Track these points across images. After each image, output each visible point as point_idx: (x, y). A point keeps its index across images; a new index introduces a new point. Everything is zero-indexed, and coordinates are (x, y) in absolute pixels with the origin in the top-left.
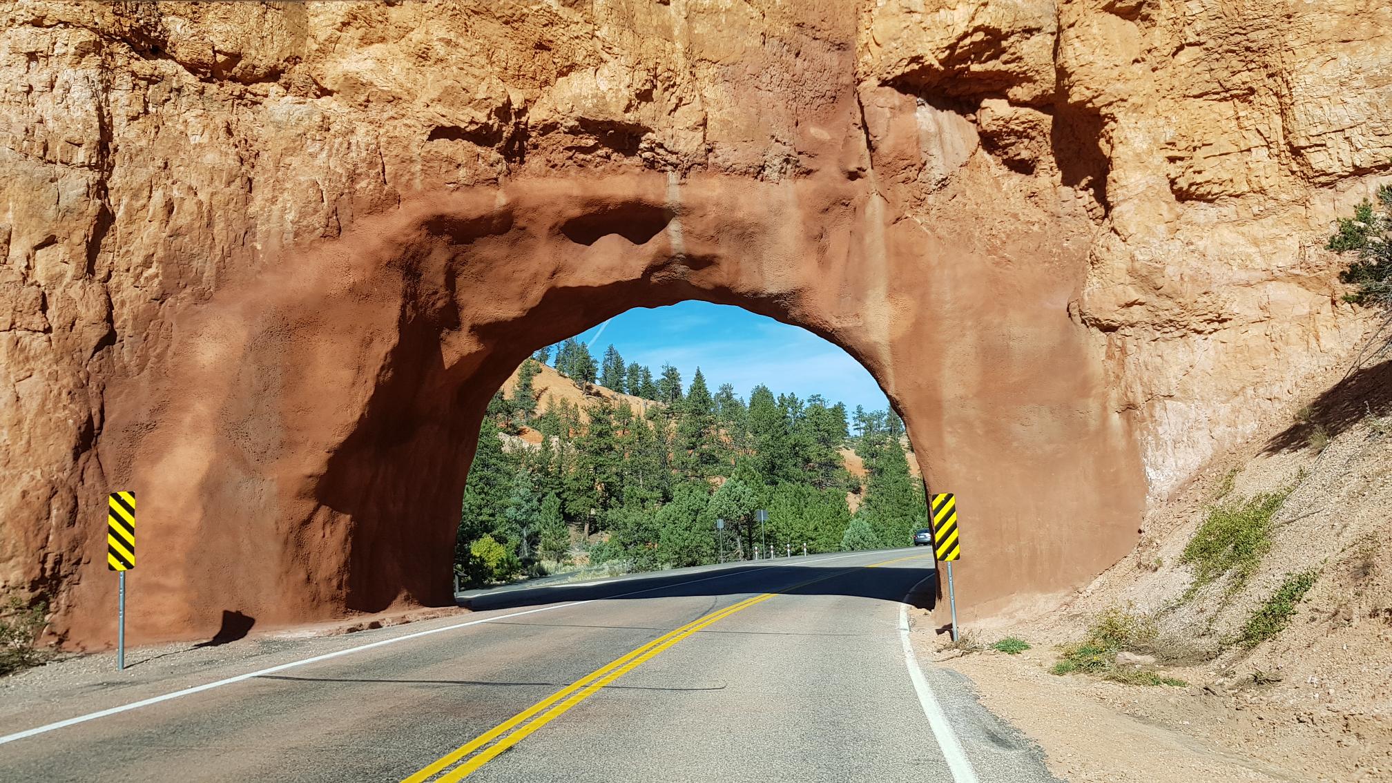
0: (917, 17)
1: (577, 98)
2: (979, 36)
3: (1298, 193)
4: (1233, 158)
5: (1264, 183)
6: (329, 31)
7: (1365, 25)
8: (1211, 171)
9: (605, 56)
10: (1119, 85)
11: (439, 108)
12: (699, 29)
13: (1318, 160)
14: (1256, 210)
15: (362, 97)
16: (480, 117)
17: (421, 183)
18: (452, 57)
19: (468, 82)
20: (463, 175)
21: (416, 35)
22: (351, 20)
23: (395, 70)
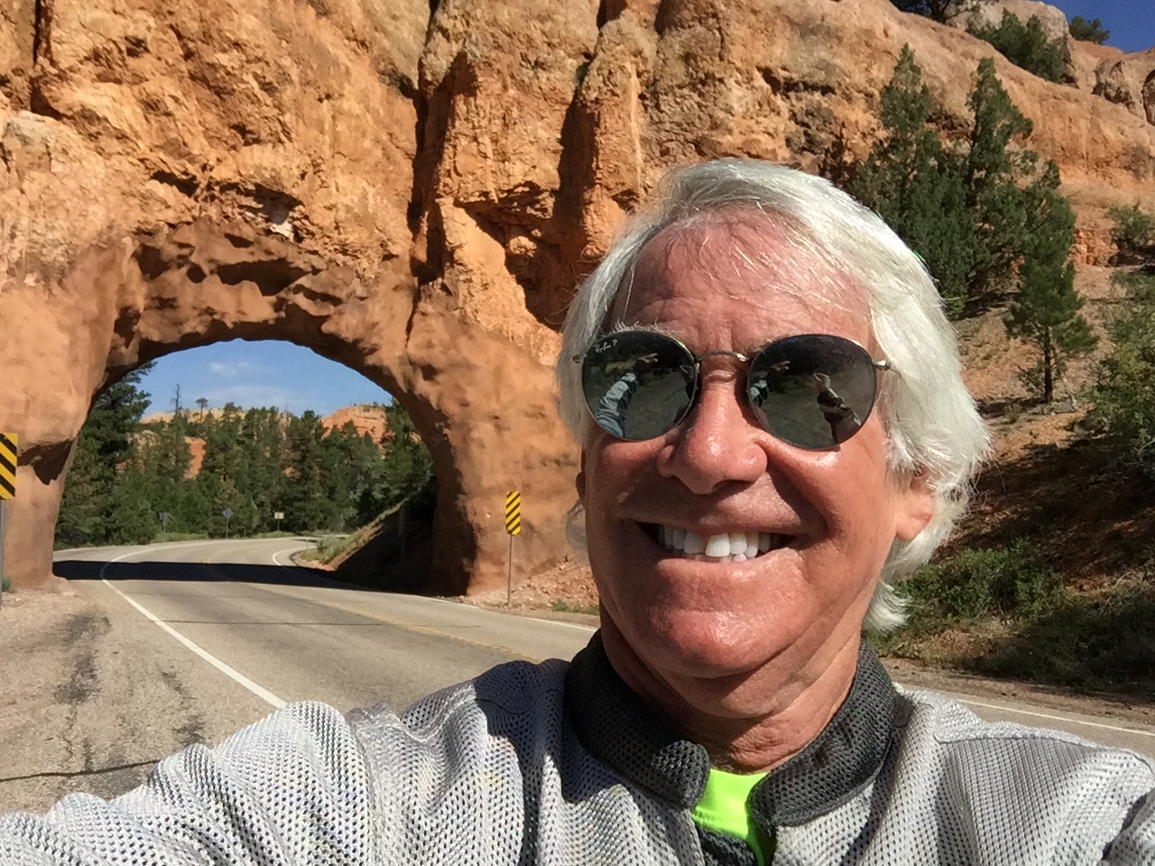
1: (259, 168)
2: (527, 188)
6: (72, 61)
9: (283, 138)
11: (162, 155)
12: (341, 127)
15: (94, 129)
16: (192, 169)
17: (136, 216)
18: (178, 114)
19: (188, 138)
20: (170, 216)
21: (151, 87)
22: (96, 56)
23: (127, 111)
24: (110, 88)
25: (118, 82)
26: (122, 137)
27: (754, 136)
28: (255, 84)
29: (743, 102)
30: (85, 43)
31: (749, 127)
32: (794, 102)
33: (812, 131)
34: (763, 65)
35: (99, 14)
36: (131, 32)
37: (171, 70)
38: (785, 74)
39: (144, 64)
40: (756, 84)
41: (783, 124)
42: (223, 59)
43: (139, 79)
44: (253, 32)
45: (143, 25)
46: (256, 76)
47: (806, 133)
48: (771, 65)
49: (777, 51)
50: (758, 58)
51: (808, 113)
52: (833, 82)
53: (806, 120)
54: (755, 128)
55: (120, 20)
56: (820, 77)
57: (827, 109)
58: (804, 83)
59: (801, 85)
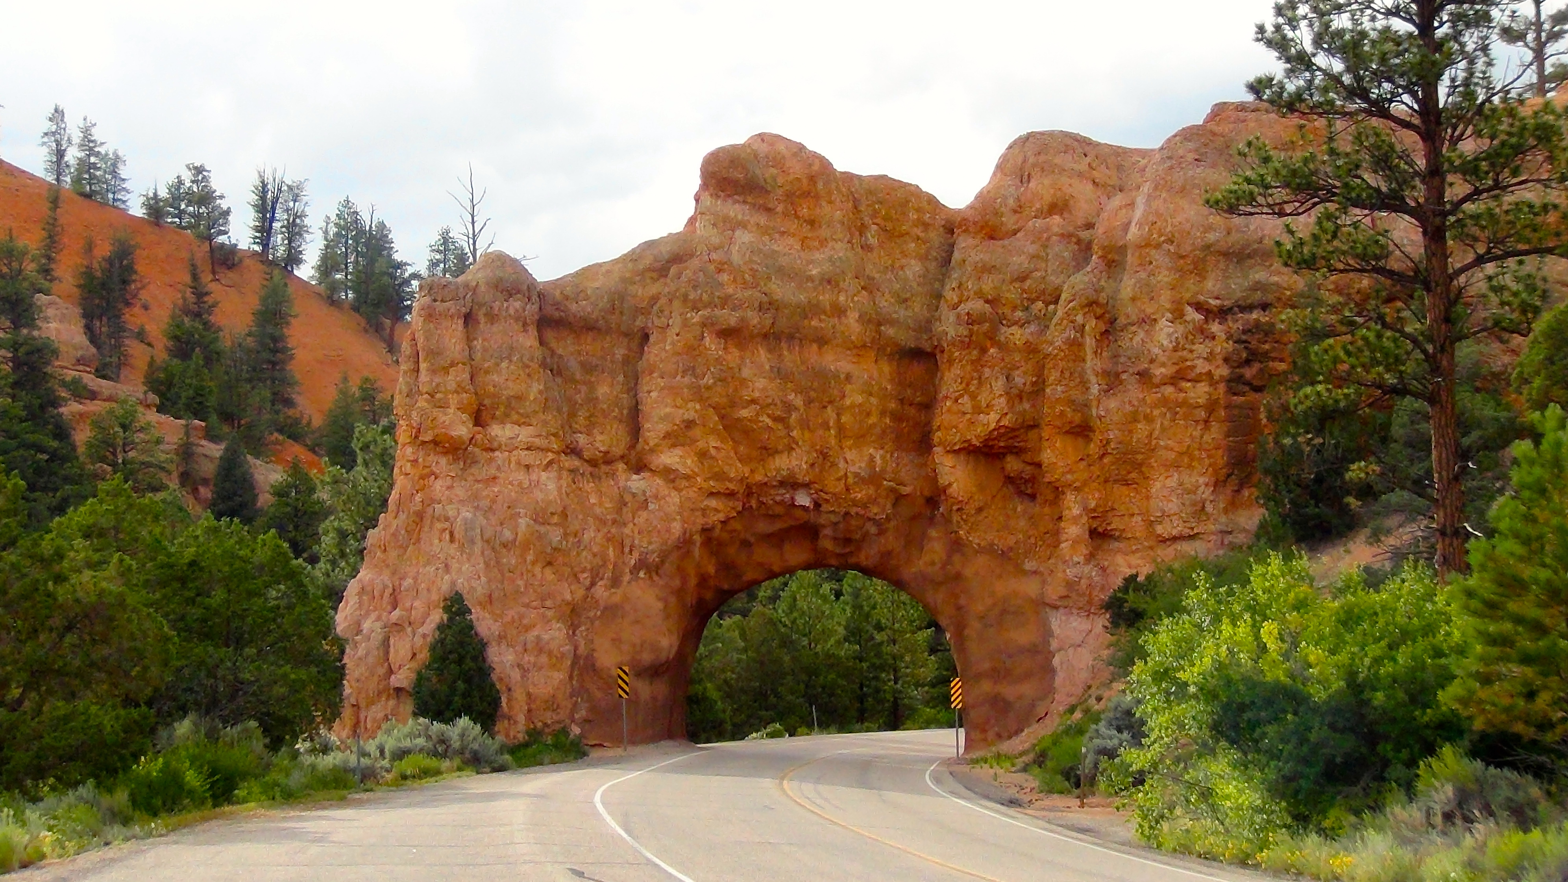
0: (968, 416)
1: (778, 470)
2: (1002, 431)
3: (1151, 543)
4: (1126, 518)
5: (1138, 534)
6: (656, 441)
7: (1186, 460)
8: (1116, 524)
9: (794, 446)
10: (1069, 476)
11: (712, 483)
12: (844, 419)
13: (1159, 529)
14: (1134, 548)
15: (672, 477)
16: (731, 486)
17: (700, 521)
18: (718, 457)
19: (726, 468)
20: (721, 516)
21: (701, 444)
22: (667, 436)
23: (689, 462)
24: (678, 451)
25: (683, 445)
26: (687, 477)
27: (1188, 363)
28: (768, 421)
29: (1173, 339)
30: (663, 428)
31: (1181, 357)
32: (1231, 324)
33: (1254, 344)
34: (1194, 301)
35: (668, 410)
36: (686, 417)
37: (714, 431)
38: (1218, 302)
39: (697, 432)
40: (1188, 318)
41: (1223, 346)
42: (745, 413)
43: (694, 441)
44: (764, 389)
45: (692, 411)
46: (769, 416)
47: (1246, 348)
48: (1202, 298)
49: (1209, 284)
50: (1187, 296)
51: (1244, 332)
52: (1270, 298)
53: (1244, 337)
54: (1190, 356)
55: (681, 411)
56: (1258, 296)
57: (1267, 323)
58: (1239, 306)
59: (1236, 309)
